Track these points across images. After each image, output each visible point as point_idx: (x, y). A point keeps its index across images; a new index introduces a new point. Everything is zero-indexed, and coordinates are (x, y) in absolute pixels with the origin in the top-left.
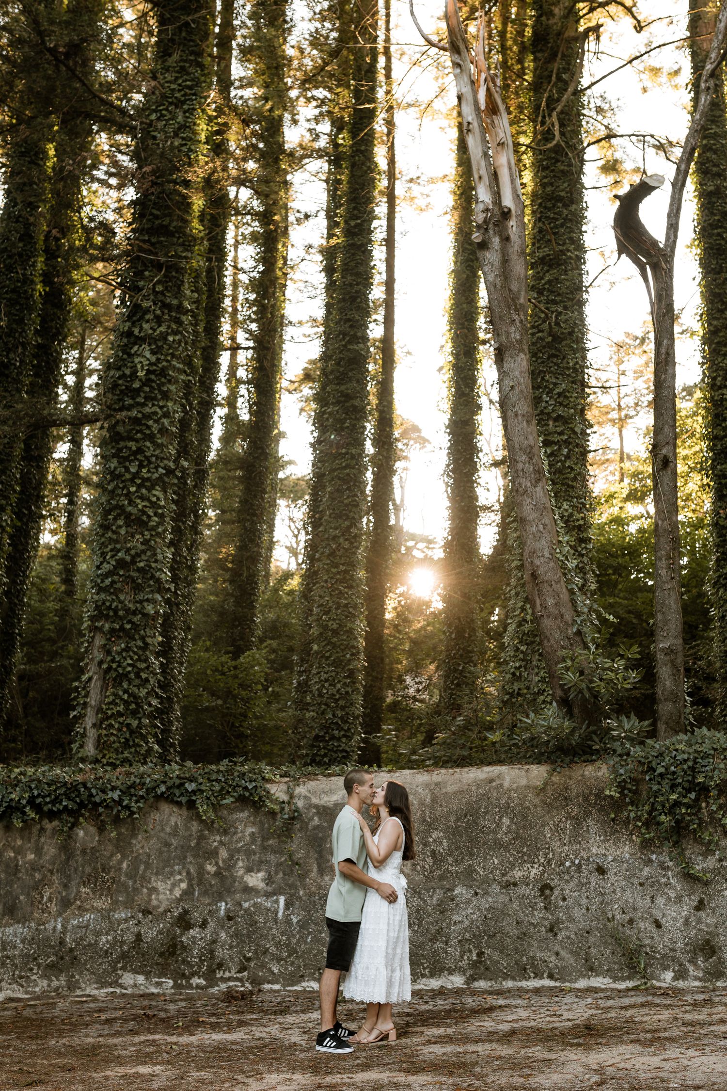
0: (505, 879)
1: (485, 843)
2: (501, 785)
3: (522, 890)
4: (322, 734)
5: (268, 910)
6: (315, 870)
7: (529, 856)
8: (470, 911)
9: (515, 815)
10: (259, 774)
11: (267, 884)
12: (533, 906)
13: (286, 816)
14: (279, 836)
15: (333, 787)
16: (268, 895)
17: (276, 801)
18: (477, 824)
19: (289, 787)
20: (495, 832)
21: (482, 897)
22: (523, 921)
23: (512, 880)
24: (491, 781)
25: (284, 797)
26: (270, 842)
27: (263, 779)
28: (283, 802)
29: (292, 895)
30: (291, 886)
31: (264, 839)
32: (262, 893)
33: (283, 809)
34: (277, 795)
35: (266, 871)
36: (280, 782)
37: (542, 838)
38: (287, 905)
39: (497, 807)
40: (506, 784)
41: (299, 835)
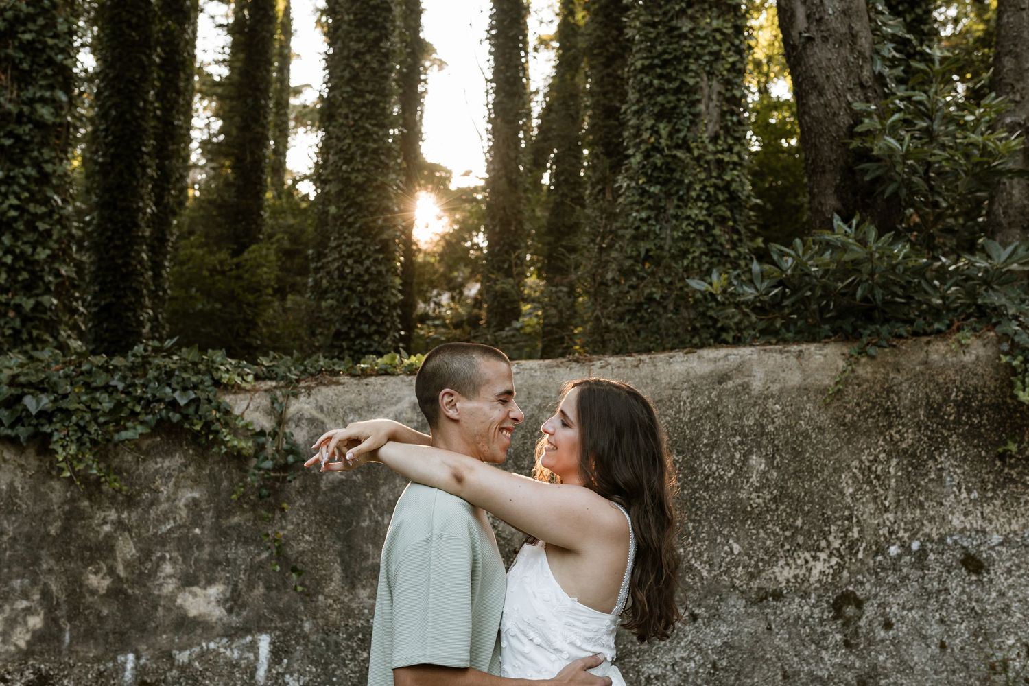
0: (755, 584)
1: (710, 511)
2: (746, 387)
3: (795, 607)
4: (345, 329)
5: (233, 665)
6: (337, 576)
7: (809, 534)
8: (680, 654)
9: (777, 450)
10: (208, 372)
11: (230, 611)
12: (819, 641)
13: (268, 464)
14: (254, 507)
16: (231, 633)
17: (247, 431)
18: (694, 471)
19: (274, 401)
20: (733, 486)
21: (707, 624)
22: (797, 673)
23: (771, 587)
24: (723, 378)
25: (267, 424)
26: (235, 520)
27: (217, 383)
28: (262, 433)
29: (286, 633)
30: (282, 614)
31: (220, 513)
32: (219, 629)
33: (261, 448)
34: (248, 417)
35: (228, 581)
36: (254, 390)
37: (836, 496)
38: (277, 654)
39: (736, 432)
40: (757, 385)
41: (300, 502)
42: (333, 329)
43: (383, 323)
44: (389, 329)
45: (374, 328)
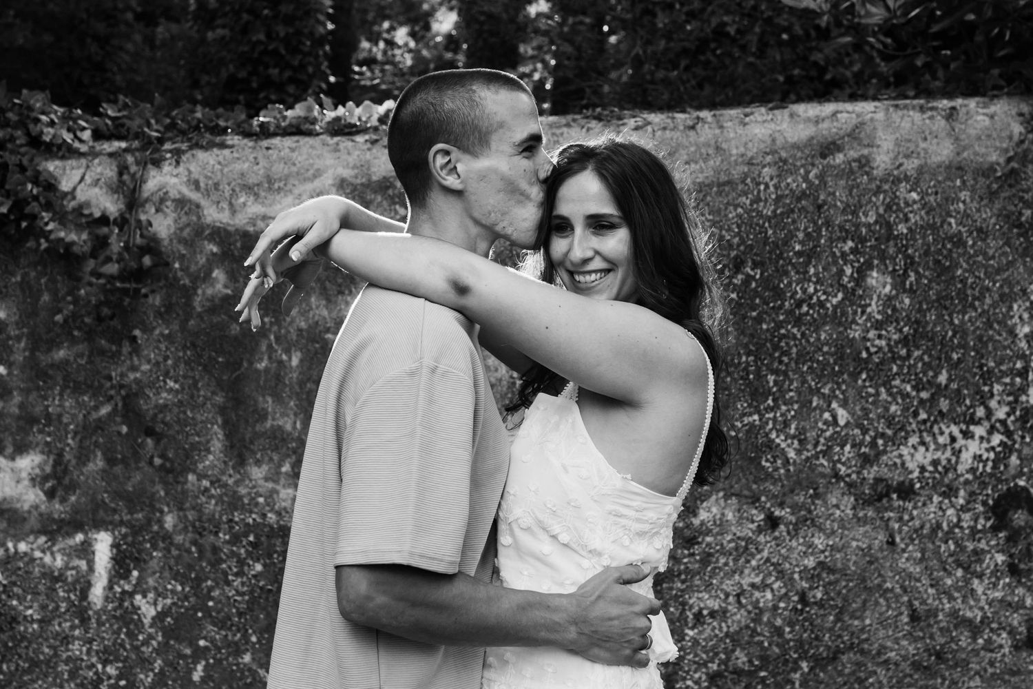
0: (871, 473)
1: (802, 357)
2: (864, 163)
3: (931, 510)
5: (55, 578)
6: (217, 445)
7: (957, 398)
8: (747, 580)
9: (911, 263)
10: (22, 124)
11: (50, 494)
12: (970, 563)
13: (112, 268)
14: (90, 336)
15: (279, 169)
16: (53, 529)
17: (81, 217)
18: (779, 294)
19: (122, 169)
20: (839, 319)
21: (793, 534)
22: (933, 613)
23: (896, 477)
24: (828, 148)
25: (110, 205)
26: (62, 353)
27: (35, 142)
28: (104, 220)
29: (136, 530)
30: (133, 501)
31: (41, 341)
32: (33, 522)
33: (101, 244)
34: (81, 195)
35: (47, 449)
36: (93, 154)
37: (1003, 338)
38: (122, 563)
39: (846, 235)
40: (882, 160)
41: (161, 330)
42: (224, 74)
43: (302, 67)
44: (311, 77)
45: (287, 74)
